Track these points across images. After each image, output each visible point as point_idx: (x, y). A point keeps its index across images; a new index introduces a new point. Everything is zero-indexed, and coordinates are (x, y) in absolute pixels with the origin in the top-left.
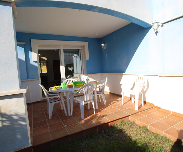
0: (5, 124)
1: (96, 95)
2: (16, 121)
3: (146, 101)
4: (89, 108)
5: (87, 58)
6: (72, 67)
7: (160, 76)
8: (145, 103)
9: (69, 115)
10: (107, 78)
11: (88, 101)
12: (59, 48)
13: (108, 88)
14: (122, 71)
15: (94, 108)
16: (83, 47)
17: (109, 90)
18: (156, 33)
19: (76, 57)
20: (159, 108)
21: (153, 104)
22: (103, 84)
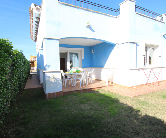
0: (55, 81)
1: (87, 78)
2: (58, 81)
3: (113, 82)
4: (83, 84)
5: (83, 58)
6: (71, 63)
7: (119, 69)
8: (112, 83)
9: (74, 86)
10: (93, 69)
11: (84, 79)
12: (67, 52)
13: (95, 76)
14: (102, 66)
15: (86, 83)
16: (81, 51)
17: (95, 77)
18: (118, 48)
19: (75, 57)
20: (118, 85)
21: (116, 83)
22: (91, 72)
